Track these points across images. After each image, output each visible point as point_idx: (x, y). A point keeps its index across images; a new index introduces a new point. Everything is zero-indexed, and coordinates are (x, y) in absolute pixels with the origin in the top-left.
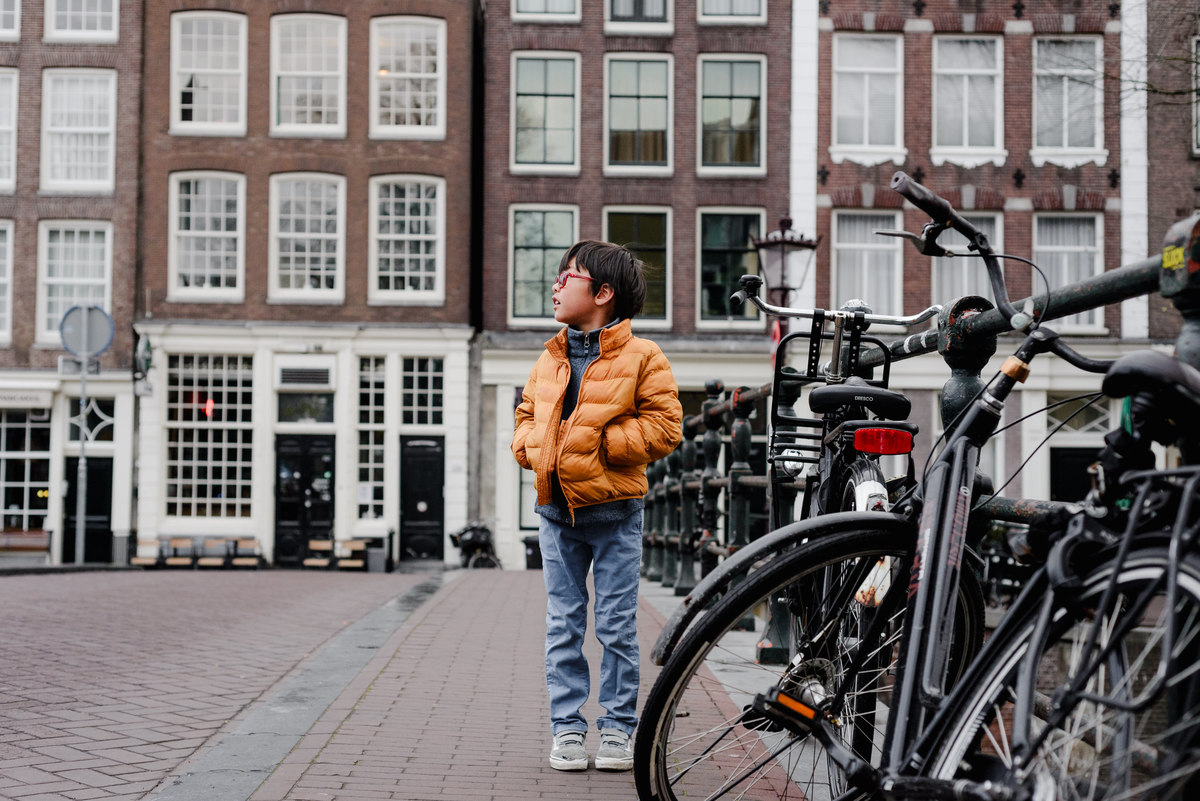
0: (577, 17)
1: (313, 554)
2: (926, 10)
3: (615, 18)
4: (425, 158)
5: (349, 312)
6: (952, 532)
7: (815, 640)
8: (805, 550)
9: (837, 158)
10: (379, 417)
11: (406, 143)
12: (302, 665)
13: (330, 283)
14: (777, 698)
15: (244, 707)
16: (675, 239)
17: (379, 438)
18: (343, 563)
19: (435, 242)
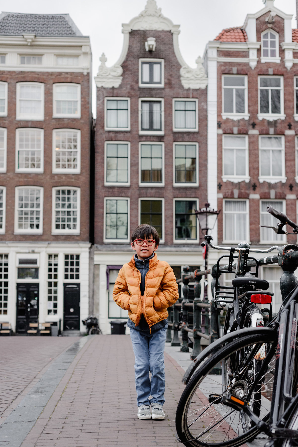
0: (129, 129)
1: (31, 328)
2: (256, 126)
3: (143, 129)
4: (73, 180)
5: (44, 237)
6: (291, 335)
7: (240, 373)
8: (238, 342)
9: (225, 180)
10: (56, 277)
11: (66, 175)
12: (37, 377)
13: (37, 227)
14: (231, 398)
15: (19, 394)
16: (165, 210)
17: (56, 284)
18: (42, 332)
19: (76, 211)
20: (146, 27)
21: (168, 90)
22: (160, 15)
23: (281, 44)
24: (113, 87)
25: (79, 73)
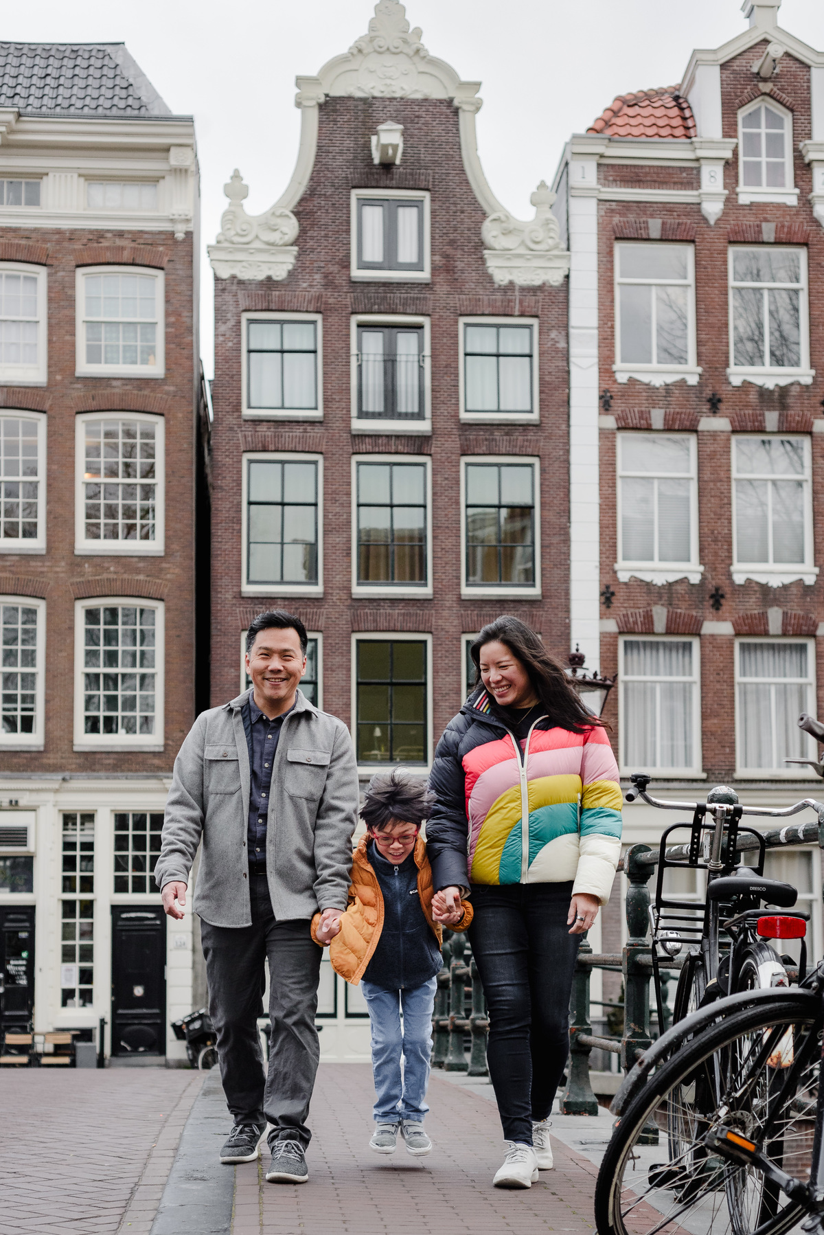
0: (318, 414)
1: (9, 1050)
2: (722, 406)
3: (363, 415)
4: (141, 577)
5: (51, 759)
7: (738, 1095)
9: (623, 577)
10: (88, 884)
11: (117, 559)
13: (27, 725)
16: (435, 671)
17: (88, 909)
18: (45, 1060)
19: (153, 676)
20: (373, 88)
21: (442, 289)
22: (418, 51)
23: (801, 145)
24: (269, 278)
25: (161, 233)
